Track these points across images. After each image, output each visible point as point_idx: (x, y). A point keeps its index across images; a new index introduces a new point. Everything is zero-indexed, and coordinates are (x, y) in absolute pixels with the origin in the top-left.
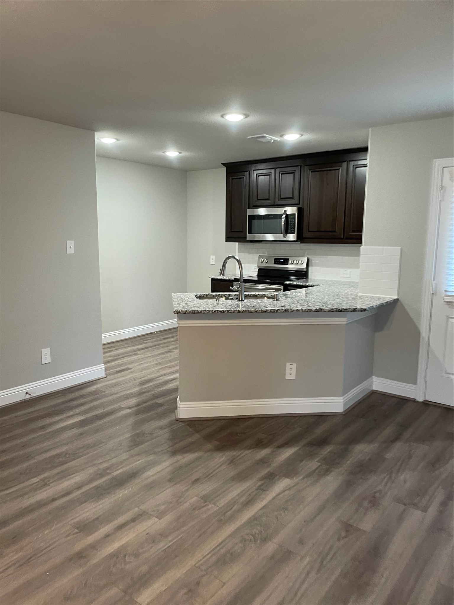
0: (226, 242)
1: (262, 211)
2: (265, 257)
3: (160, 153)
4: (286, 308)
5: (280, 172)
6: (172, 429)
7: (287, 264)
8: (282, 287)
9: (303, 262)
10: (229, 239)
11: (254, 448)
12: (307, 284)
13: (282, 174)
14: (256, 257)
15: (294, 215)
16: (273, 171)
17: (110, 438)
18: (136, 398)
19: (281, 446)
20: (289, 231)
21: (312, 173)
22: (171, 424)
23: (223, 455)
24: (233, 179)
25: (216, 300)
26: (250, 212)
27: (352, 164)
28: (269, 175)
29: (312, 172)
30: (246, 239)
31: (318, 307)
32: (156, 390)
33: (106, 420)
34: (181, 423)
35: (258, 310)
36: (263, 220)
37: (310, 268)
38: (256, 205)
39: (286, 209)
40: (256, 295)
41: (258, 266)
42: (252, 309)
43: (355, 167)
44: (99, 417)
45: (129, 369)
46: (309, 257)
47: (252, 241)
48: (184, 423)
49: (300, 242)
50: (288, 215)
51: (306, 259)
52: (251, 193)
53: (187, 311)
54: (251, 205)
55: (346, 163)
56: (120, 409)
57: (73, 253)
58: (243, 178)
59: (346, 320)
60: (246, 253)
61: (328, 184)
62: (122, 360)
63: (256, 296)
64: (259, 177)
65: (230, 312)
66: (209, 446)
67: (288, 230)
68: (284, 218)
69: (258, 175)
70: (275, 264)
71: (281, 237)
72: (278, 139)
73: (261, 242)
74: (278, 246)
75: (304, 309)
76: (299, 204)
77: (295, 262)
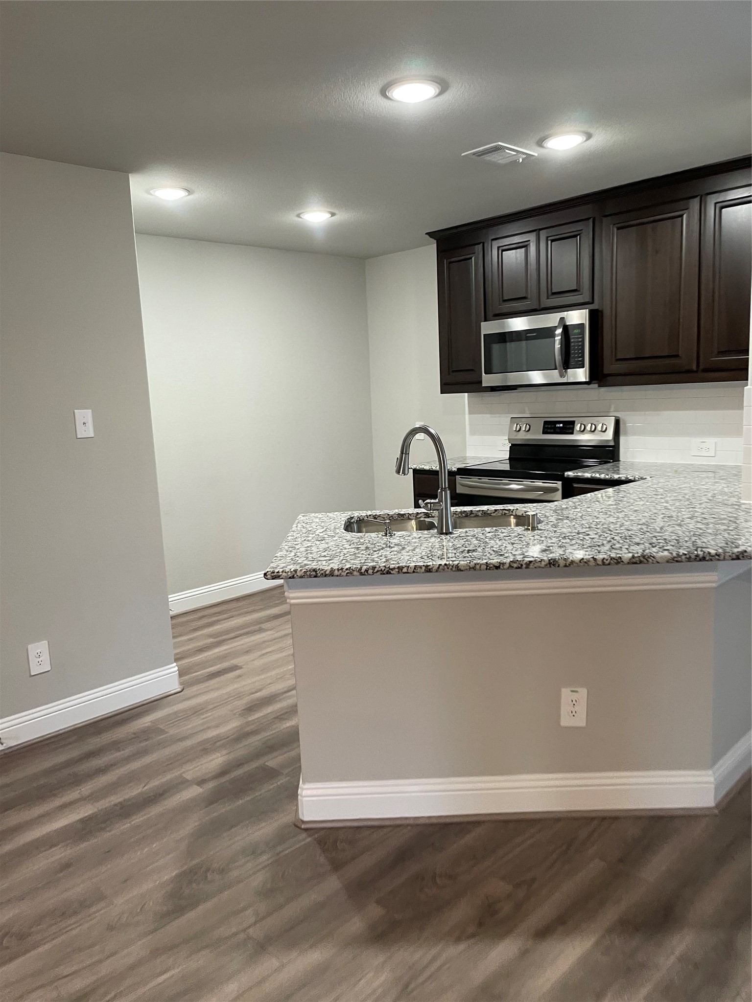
0: (441, 393)
1: (518, 324)
2: (523, 420)
3: (290, 218)
4: (551, 555)
5: (547, 237)
6: (278, 854)
7: (572, 433)
8: (559, 484)
9: (605, 427)
10: (447, 387)
11: (473, 936)
12: (616, 477)
13: (552, 241)
14: (505, 420)
15: (582, 326)
16: (532, 237)
17: (127, 881)
18: (224, 752)
19: (543, 933)
20: (572, 362)
21: (619, 231)
22: (281, 837)
23: (385, 962)
24: (451, 263)
25: (386, 534)
26: (488, 328)
27: (712, 200)
28: (525, 246)
29: (618, 229)
30: (482, 385)
31: (638, 550)
32: (274, 726)
33: (138, 819)
34: (304, 835)
35: (478, 564)
36: (524, 342)
37: (622, 439)
38: (500, 312)
39: (564, 314)
40: (489, 512)
41: (510, 440)
42: (462, 563)
43: (718, 205)
44: (125, 810)
45: (235, 668)
46: (618, 414)
47: (493, 389)
48: (310, 836)
49: (596, 385)
50: (569, 327)
51: (612, 421)
52: (489, 290)
53: (296, 571)
54: (490, 314)
55: (698, 199)
56: (181, 784)
57: (93, 436)
58: (471, 258)
59: (715, 578)
60: (486, 413)
61: (657, 252)
62: (231, 646)
63: (490, 515)
64: (504, 252)
65: (405, 570)
66: (356, 924)
67: (568, 362)
68: (558, 335)
69: (503, 249)
70: (544, 433)
71: (554, 376)
72: (534, 152)
73: (516, 389)
75: (600, 557)
76: (593, 303)
77: (588, 428)
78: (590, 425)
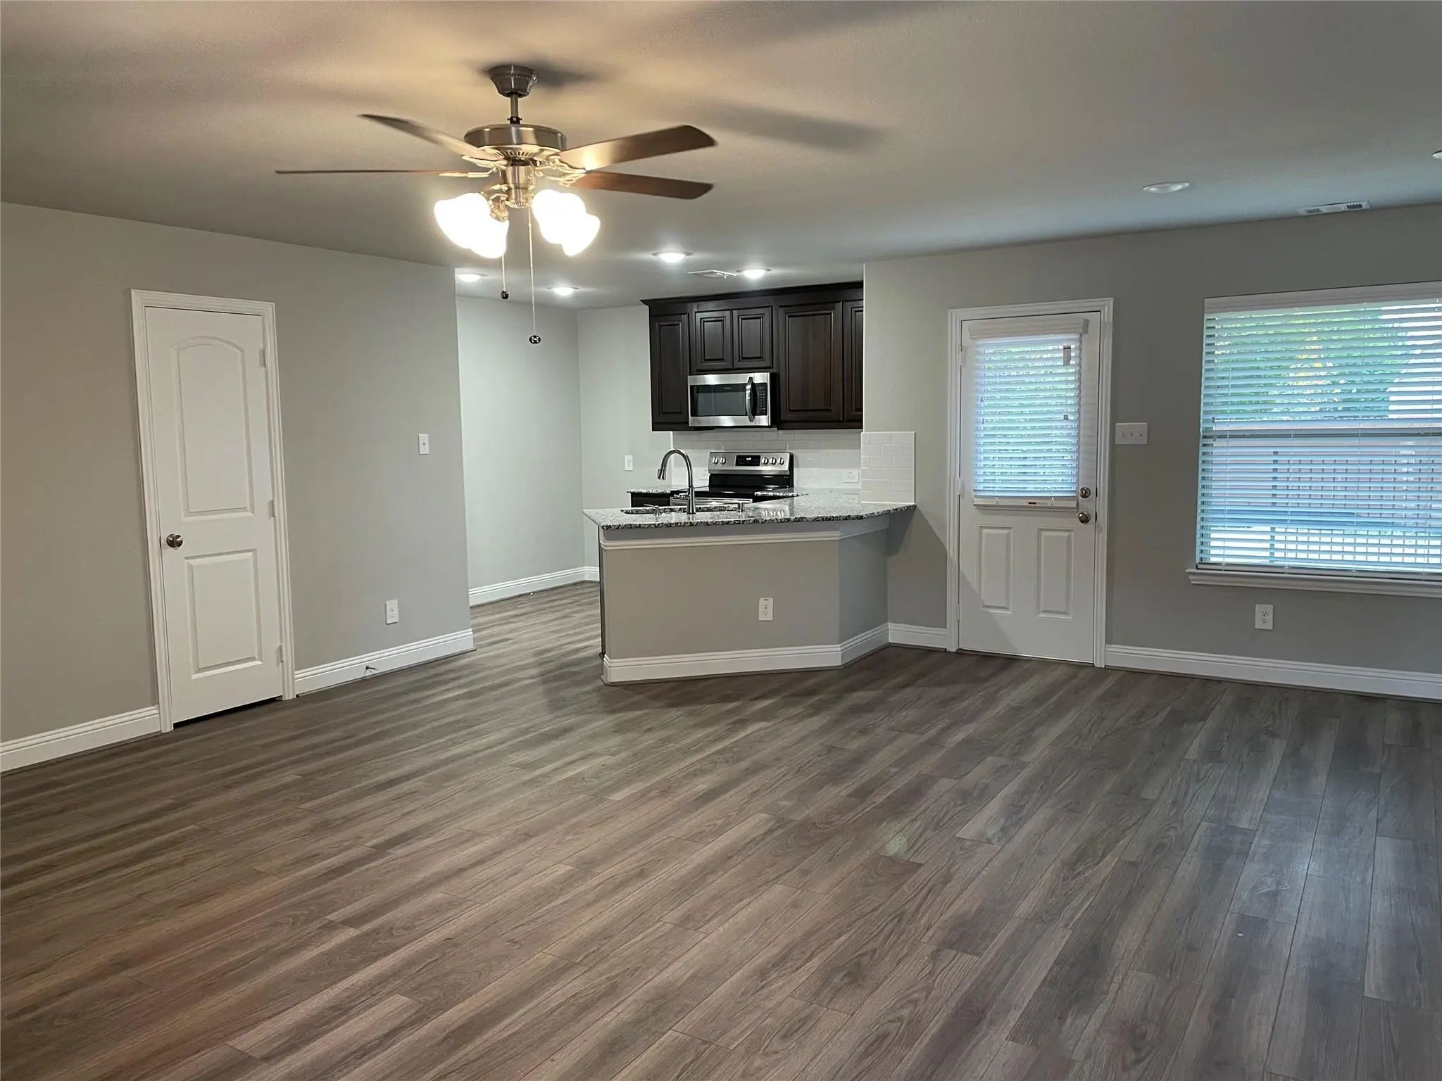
0: (653, 430)
1: (712, 380)
2: (720, 455)
3: (545, 290)
4: (755, 518)
5: (739, 316)
6: (604, 691)
7: (759, 465)
8: (749, 501)
9: (782, 460)
10: (657, 426)
12: (792, 493)
13: (742, 319)
14: (708, 454)
15: (764, 385)
16: (727, 314)
20: (758, 411)
21: (790, 318)
24: (661, 326)
26: (693, 380)
27: (848, 305)
28: (721, 320)
29: (788, 315)
30: (688, 425)
34: (614, 686)
36: (713, 394)
37: (795, 470)
38: (703, 369)
39: (751, 375)
41: (710, 471)
42: (709, 521)
43: (854, 310)
46: (792, 451)
47: (697, 429)
48: (619, 686)
49: (776, 428)
50: (756, 385)
51: (787, 455)
52: (693, 351)
54: (694, 370)
55: (841, 304)
57: (428, 453)
58: (679, 324)
59: (838, 535)
61: (815, 336)
64: (705, 323)
67: (755, 411)
68: (748, 390)
69: (703, 321)
70: (738, 464)
71: (745, 421)
72: (734, 275)
73: (713, 430)
74: (742, 435)
76: (773, 368)
77: (770, 461)
78: (771, 459)
